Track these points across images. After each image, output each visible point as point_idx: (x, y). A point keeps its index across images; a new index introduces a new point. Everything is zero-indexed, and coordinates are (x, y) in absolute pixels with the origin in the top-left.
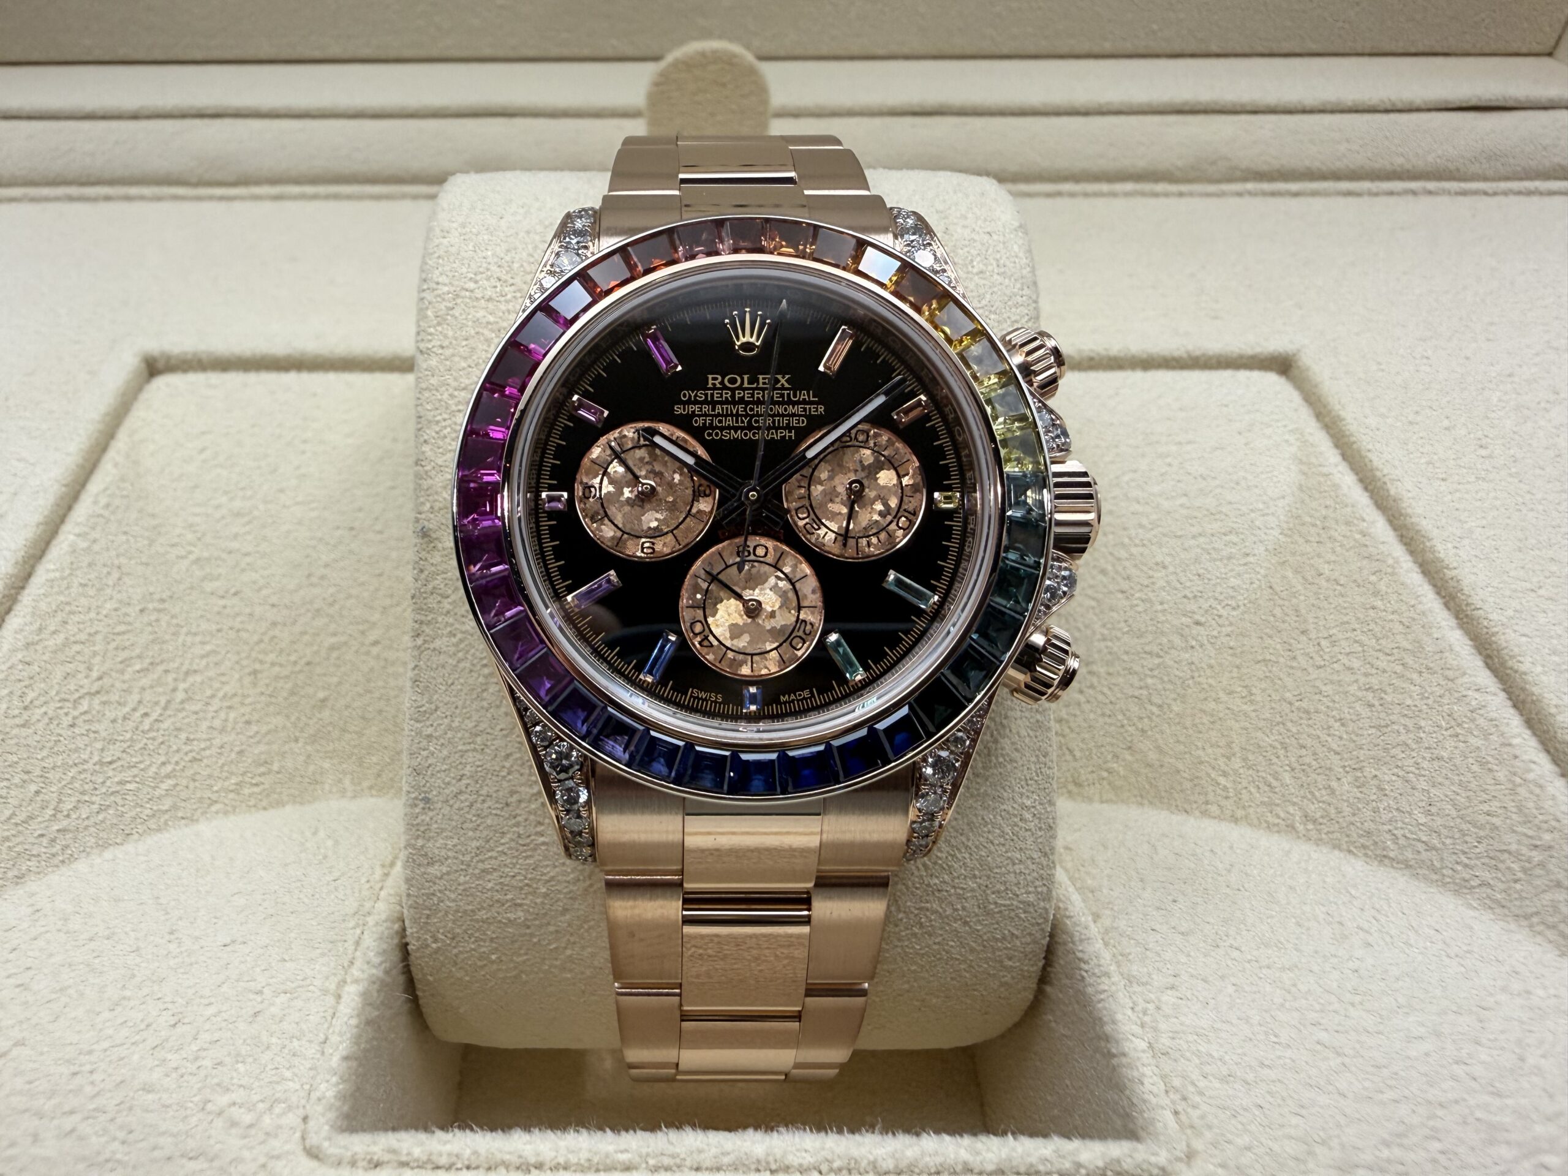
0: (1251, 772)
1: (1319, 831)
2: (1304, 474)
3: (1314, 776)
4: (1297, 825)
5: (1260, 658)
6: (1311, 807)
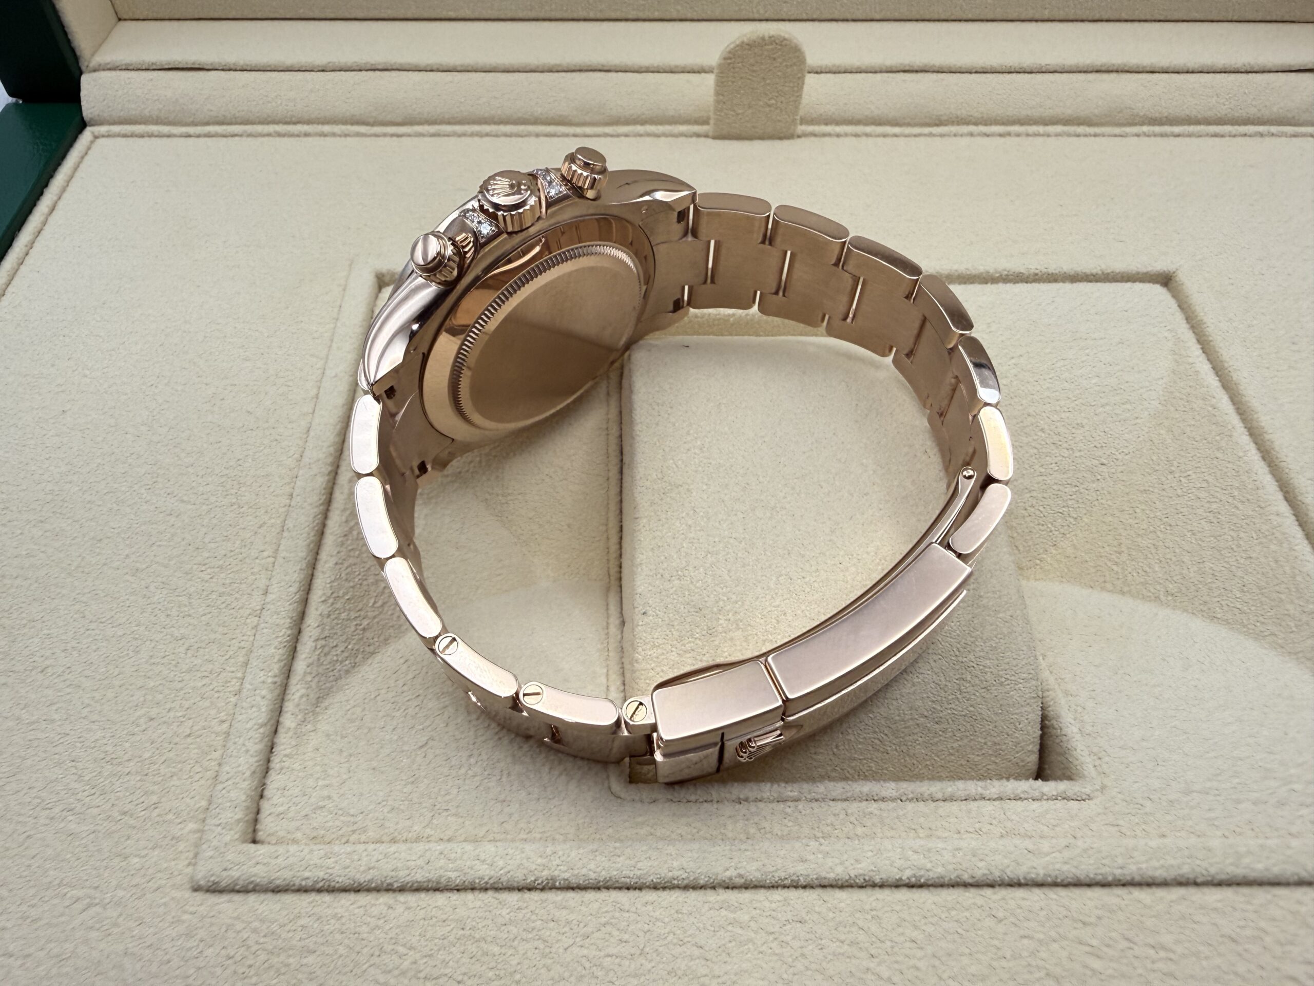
0: (1134, 563)
1: (1175, 601)
2: (1177, 362)
3: (1173, 566)
4: (1162, 597)
5: (1142, 488)
6: (1171, 586)
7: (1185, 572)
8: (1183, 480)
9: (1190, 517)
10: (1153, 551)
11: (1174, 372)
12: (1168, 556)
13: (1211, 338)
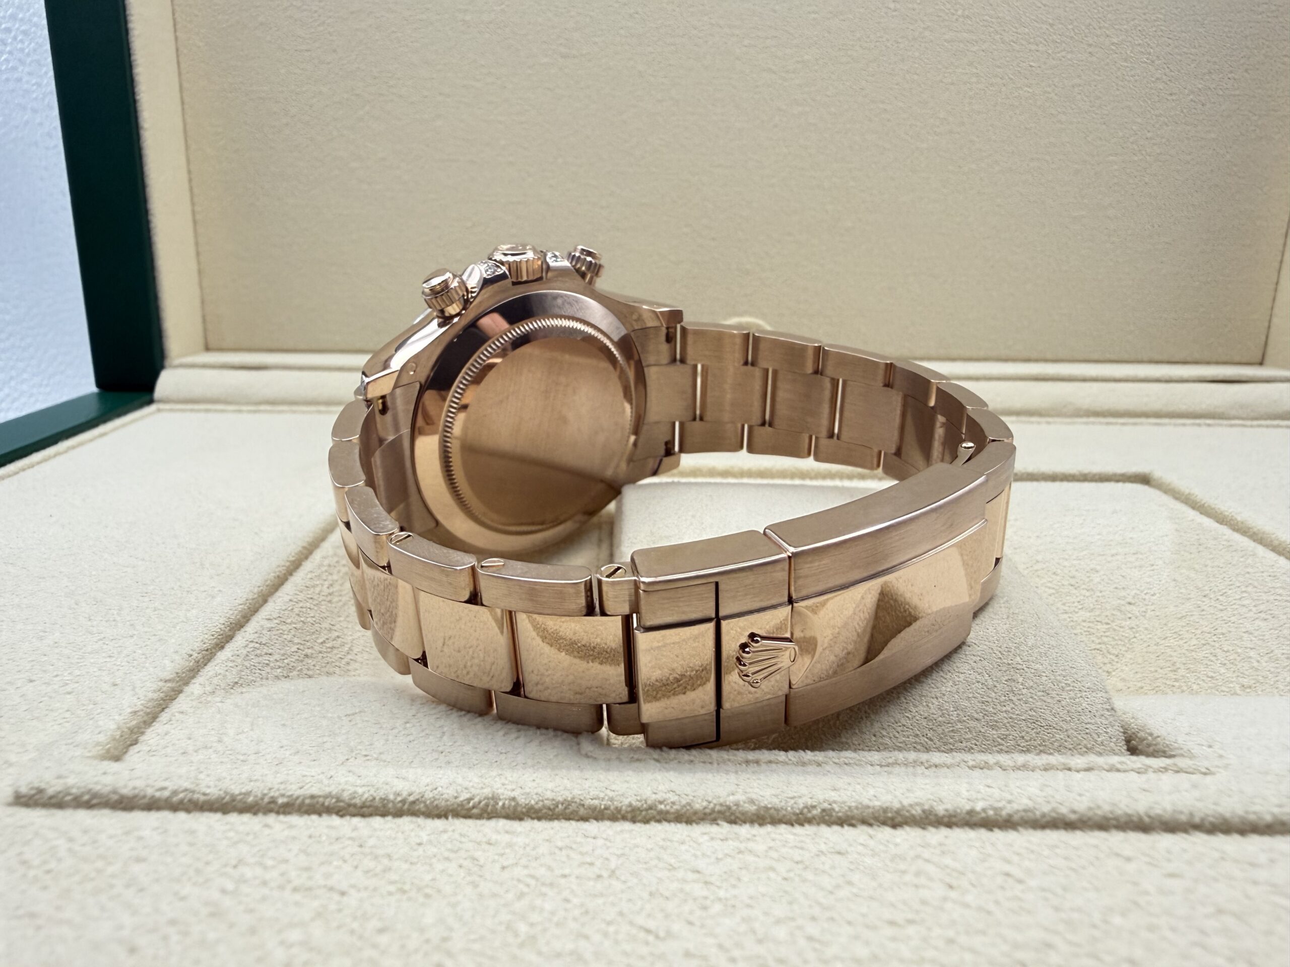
2: (1176, 523)
3: (1240, 664)
4: (1239, 692)
5: (1179, 616)
6: (1245, 680)
7: (1255, 664)
8: (1221, 598)
9: (1241, 621)
10: (1213, 659)
11: (1177, 530)
12: (1231, 658)
13: (1203, 502)
